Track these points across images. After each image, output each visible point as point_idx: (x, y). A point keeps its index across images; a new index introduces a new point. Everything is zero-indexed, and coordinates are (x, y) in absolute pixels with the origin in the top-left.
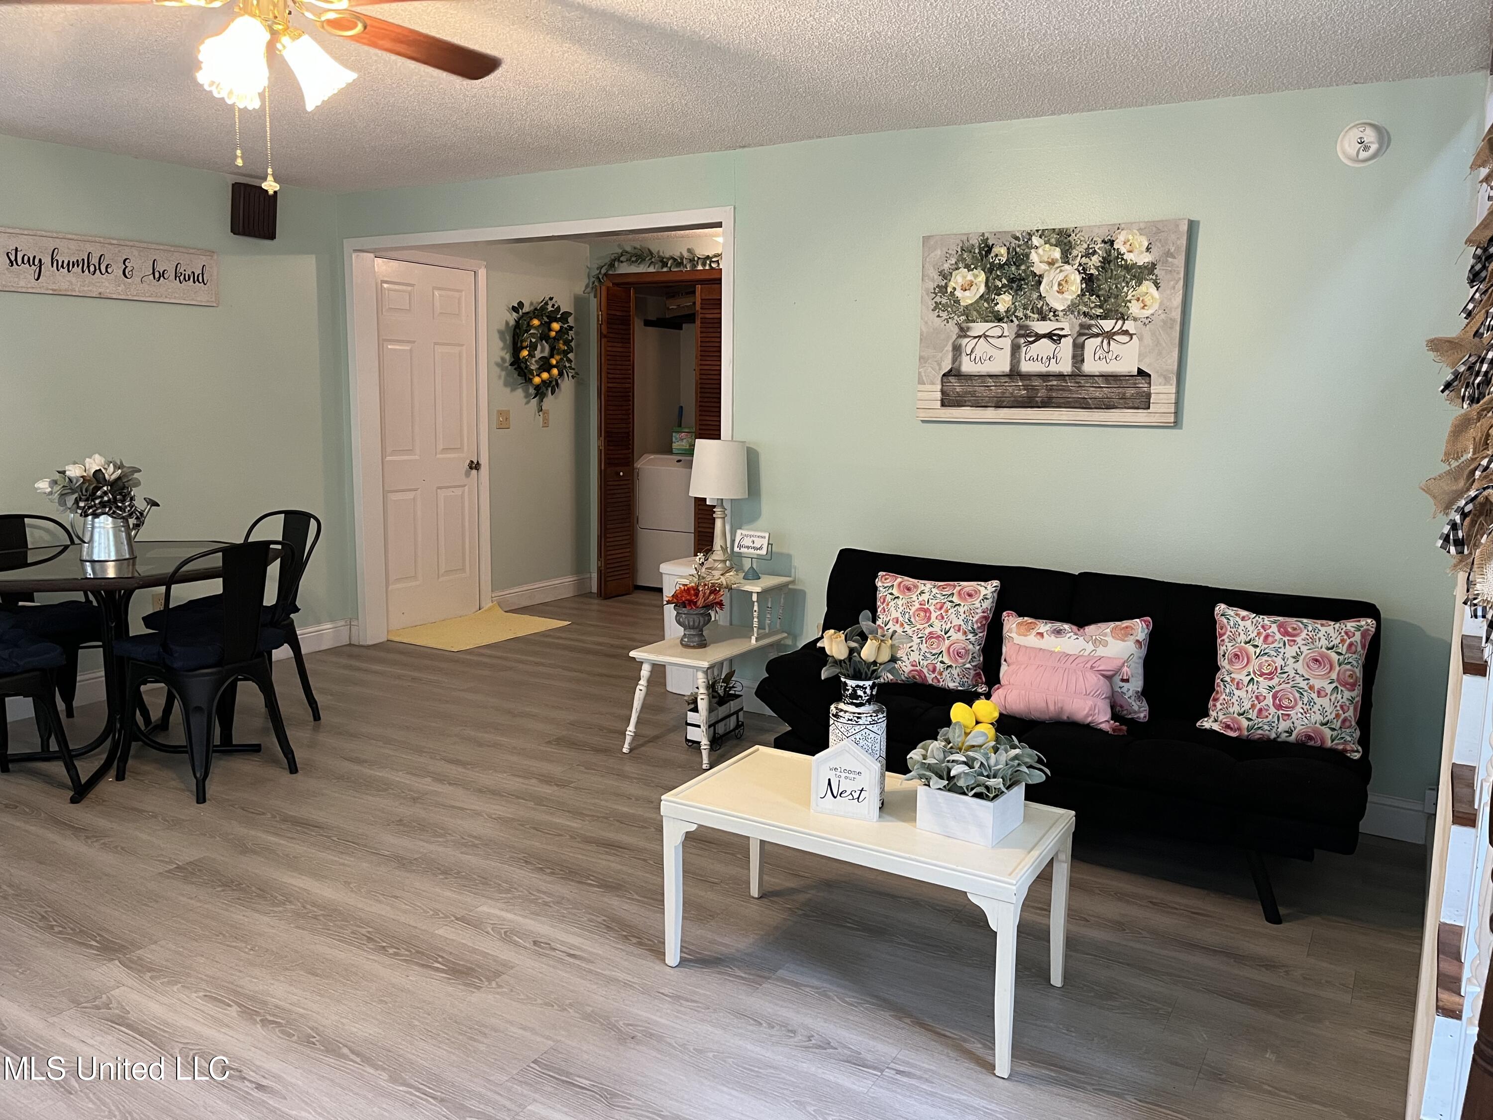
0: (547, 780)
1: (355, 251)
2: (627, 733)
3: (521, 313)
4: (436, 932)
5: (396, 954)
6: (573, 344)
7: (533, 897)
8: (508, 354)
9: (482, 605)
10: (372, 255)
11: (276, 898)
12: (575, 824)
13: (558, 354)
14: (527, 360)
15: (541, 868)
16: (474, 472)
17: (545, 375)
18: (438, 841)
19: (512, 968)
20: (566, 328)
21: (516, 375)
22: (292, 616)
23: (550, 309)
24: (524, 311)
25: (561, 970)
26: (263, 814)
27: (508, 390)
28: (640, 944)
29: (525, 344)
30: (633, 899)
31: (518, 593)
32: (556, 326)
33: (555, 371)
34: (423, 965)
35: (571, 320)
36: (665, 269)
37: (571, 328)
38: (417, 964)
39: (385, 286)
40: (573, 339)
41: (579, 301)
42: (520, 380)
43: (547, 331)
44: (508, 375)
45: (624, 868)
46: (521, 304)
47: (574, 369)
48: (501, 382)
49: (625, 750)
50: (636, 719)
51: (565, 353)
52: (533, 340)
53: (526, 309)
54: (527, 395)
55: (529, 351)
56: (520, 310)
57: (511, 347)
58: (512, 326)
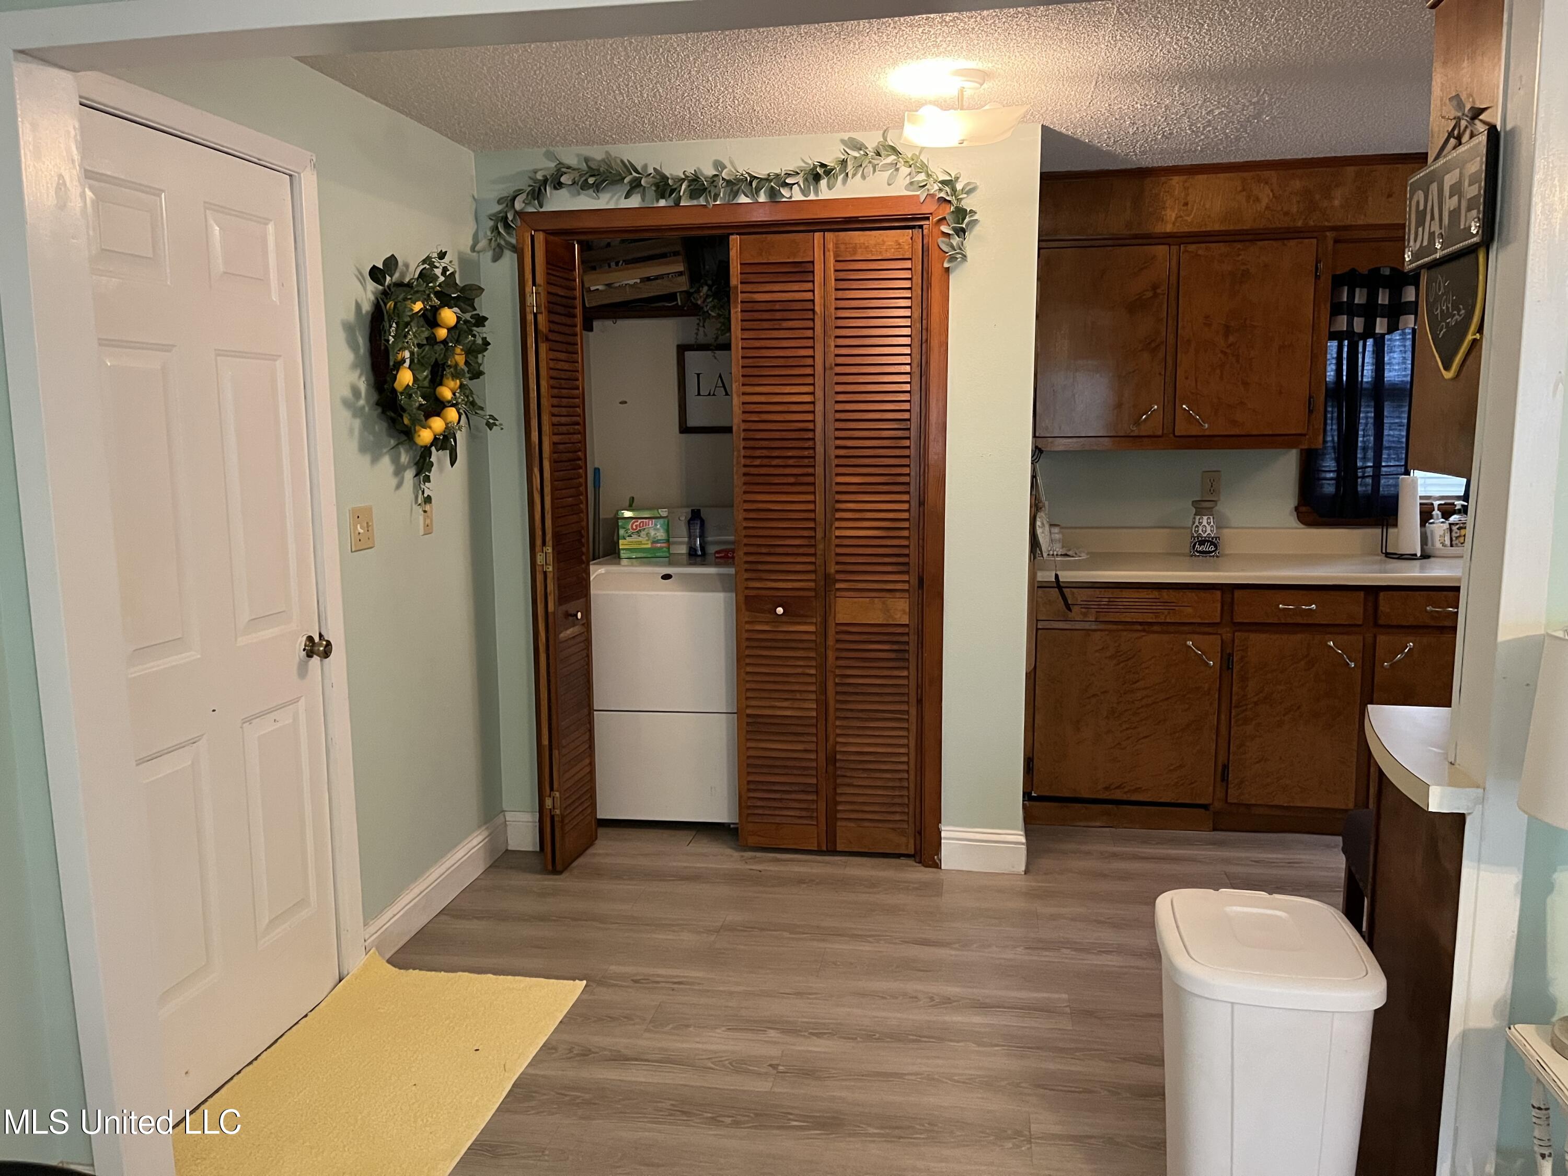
3: (386, 284)
6: (484, 355)
8: (363, 379)
9: (346, 966)
13: (457, 377)
14: (410, 393)
16: (316, 662)
17: (436, 424)
20: (466, 322)
23: (440, 277)
24: (393, 279)
27: (367, 458)
29: (399, 355)
32: (449, 316)
33: (452, 415)
36: (662, 203)
37: (479, 320)
40: (483, 344)
44: (365, 427)
46: (391, 262)
47: (481, 408)
48: (356, 442)
51: (465, 375)
53: (398, 276)
54: (399, 471)
55: (413, 372)
56: (388, 278)
57: (368, 361)
58: (367, 313)
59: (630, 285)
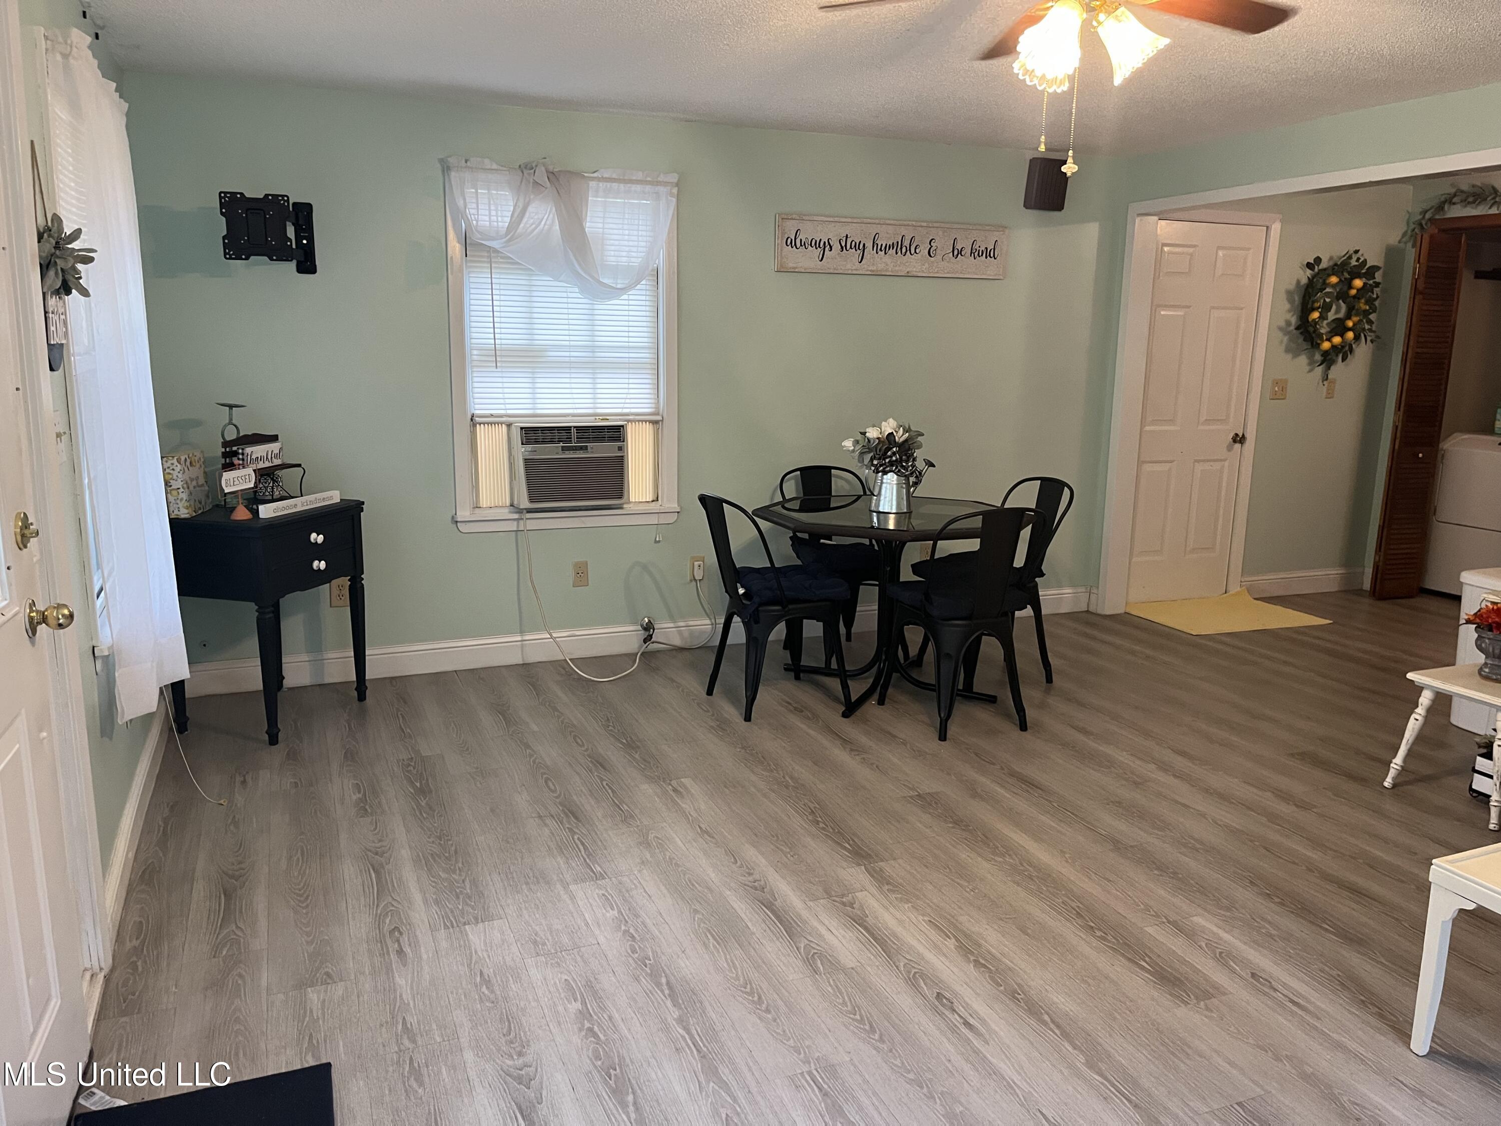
0: (1285, 796)
1: (1139, 215)
2: (1392, 765)
3: (1316, 269)
4: (1146, 929)
5: (1103, 938)
6: (1377, 303)
7: (1256, 924)
8: (1295, 317)
9: (1230, 588)
10: (1156, 218)
11: (997, 847)
12: (1314, 855)
13: (1356, 315)
14: (1316, 323)
15: (1268, 894)
16: (1238, 446)
17: (1337, 340)
18: (1157, 834)
19: (1224, 994)
20: (1370, 285)
21: (1301, 340)
22: (1037, 579)
23: (1354, 262)
24: (1320, 267)
25: (1280, 1015)
26: (994, 764)
27: (1290, 356)
28: (1381, 1016)
29: (1317, 305)
30: (1378, 962)
31: (1272, 582)
32: (1358, 283)
33: (1350, 335)
34: (1129, 959)
35: (1378, 276)
37: (1377, 285)
38: (1123, 955)
39: (1166, 249)
40: (1378, 297)
41: (1392, 253)
42: (1305, 345)
43: (1345, 288)
44: (1290, 340)
45: (1371, 922)
46: (1318, 260)
47: (1374, 332)
48: (1283, 347)
49: (1386, 784)
50: (1406, 752)
51: (1366, 313)
52: (1328, 300)
53: (1323, 265)
54: (1311, 363)
55: (1320, 313)
56: (1316, 267)
57: (1300, 308)
58: (1303, 286)
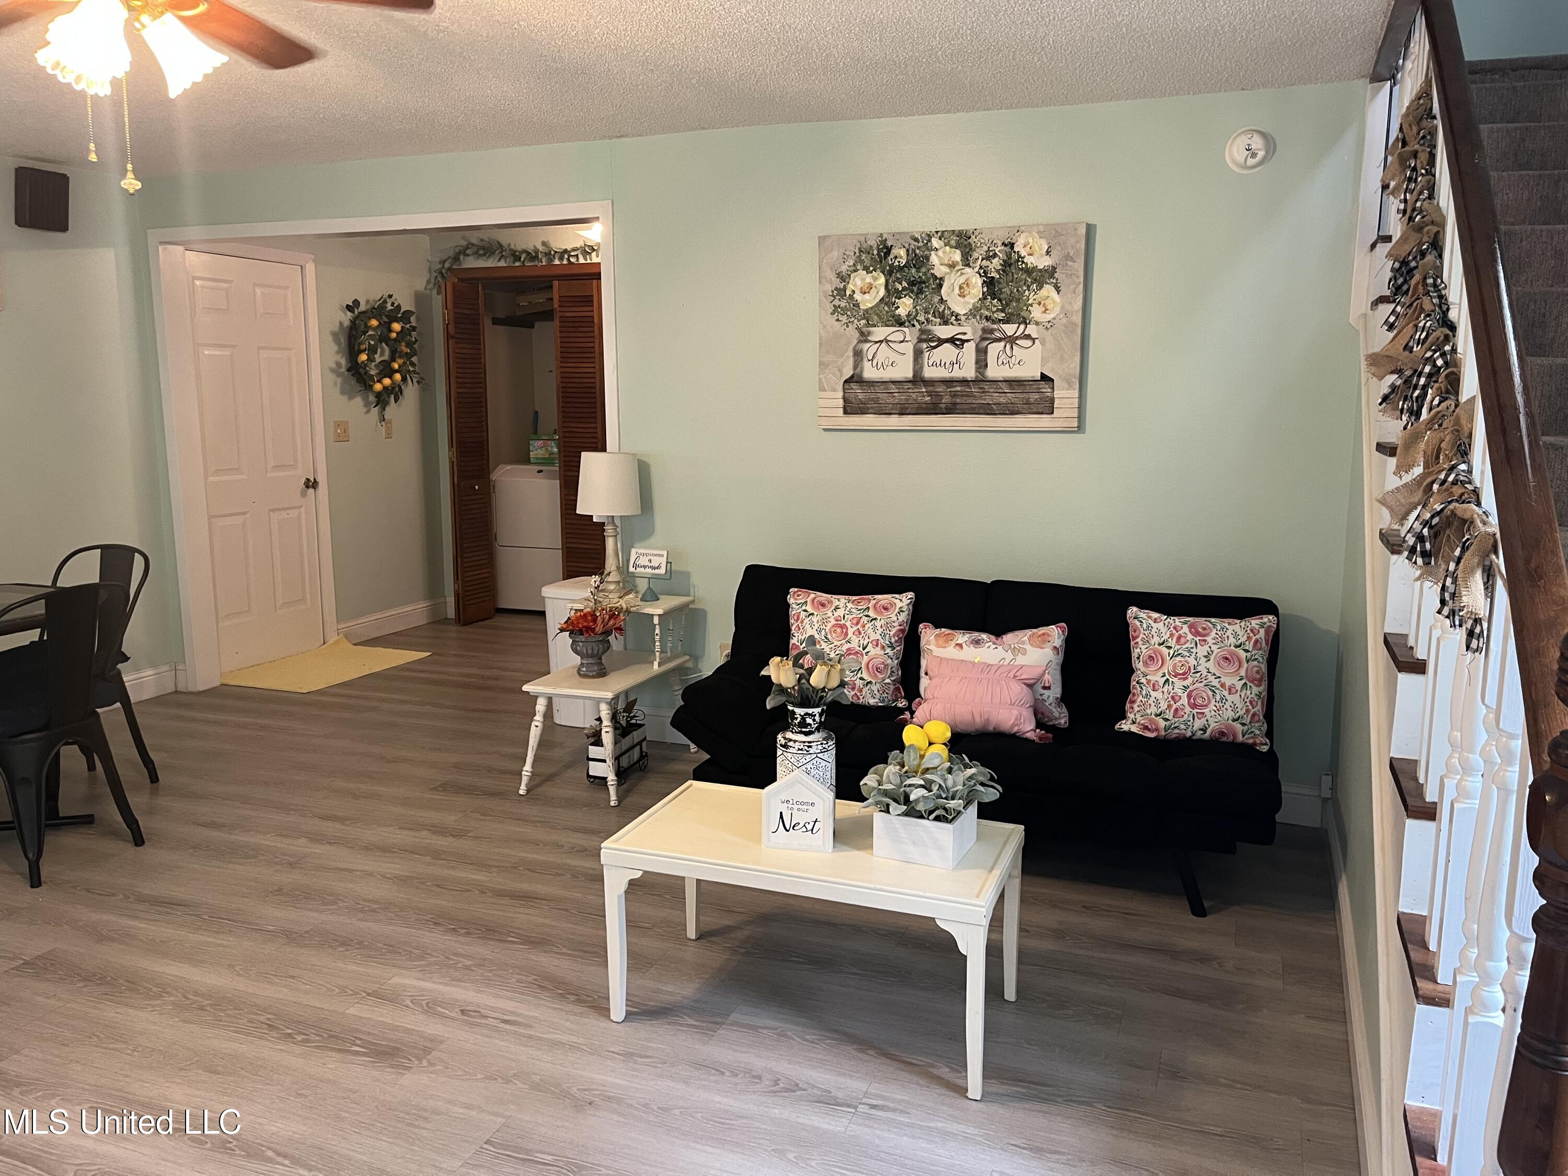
0: (440, 830)
1: (162, 243)
2: (524, 773)
3: (356, 312)
4: (348, 1011)
5: (305, 1041)
6: (416, 346)
7: (452, 962)
8: (344, 358)
9: (327, 638)
10: (181, 248)
11: (150, 990)
12: (481, 877)
13: (400, 357)
14: (366, 365)
15: (453, 929)
16: (311, 491)
17: (387, 381)
18: (330, 909)
19: (442, 1042)
20: (408, 329)
21: (354, 382)
22: (119, 666)
23: (389, 307)
24: (360, 310)
25: (497, 1039)
26: (114, 895)
27: (345, 398)
28: (579, 1001)
29: (363, 347)
30: (562, 954)
31: (369, 623)
32: (397, 326)
33: (398, 377)
34: (339, 1050)
35: (413, 319)
36: (517, 264)
37: (414, 329)
38: (332, 1049)
39: (198, 283)
40: (416, 341)
41: (419, 298)
42: (358, 387)
43: (385, 331)
44: (344, 382)
45: (547, 921)
46: (356, 303)
47: (418, 374)
48: (338, 389)
49: (521, 792)
50: (533, 758)
51: (408, 356)
52: (372, 343)
53: (363, 307)
54: (367, 404)
55: (367, 355)
56: (356, 310)
57: (347, 349)
58: (347, 326)
59: (540, 303)
